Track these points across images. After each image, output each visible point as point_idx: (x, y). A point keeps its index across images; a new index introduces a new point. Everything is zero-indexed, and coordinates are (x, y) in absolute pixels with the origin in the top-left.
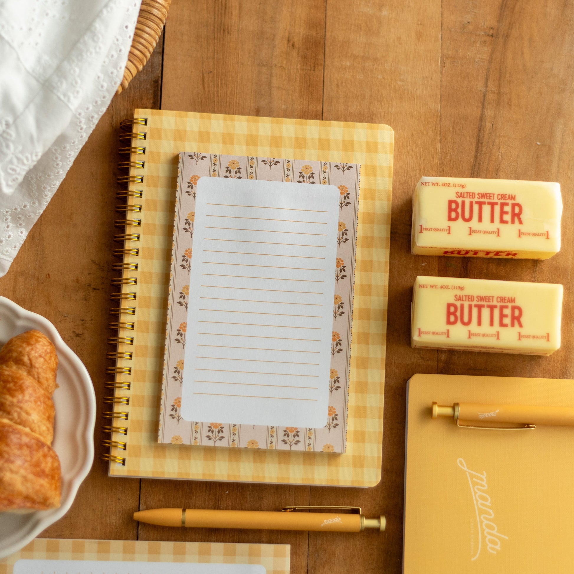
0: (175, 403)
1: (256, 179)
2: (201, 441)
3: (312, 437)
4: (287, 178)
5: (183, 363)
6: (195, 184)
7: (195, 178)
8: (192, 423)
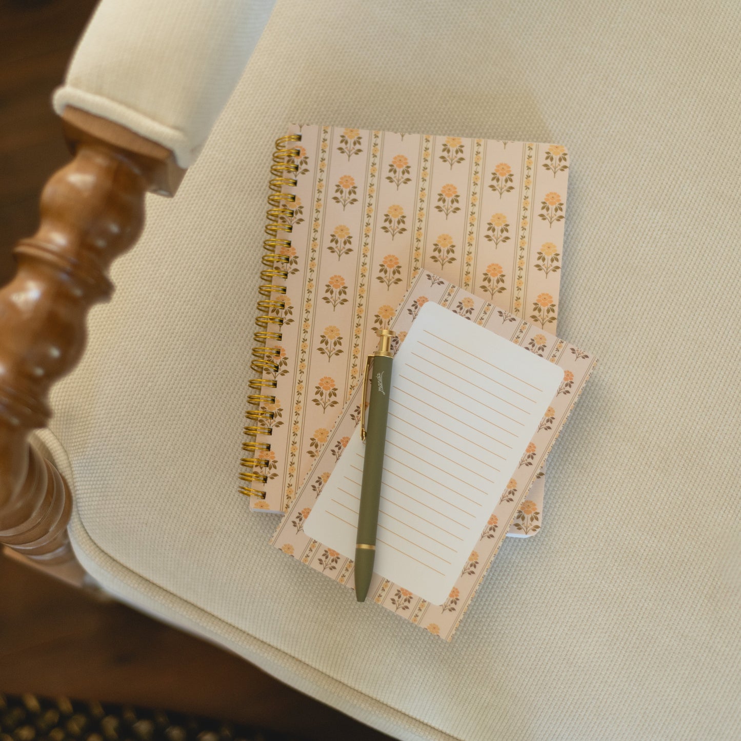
0: (303, 512)
1: (484, 326)
2: (311, 561)
3: (423, 610)
4: (516, 339)
5: (328, 477)
6: (421, 305)
7: (424, 300)
8: (311, 539)
